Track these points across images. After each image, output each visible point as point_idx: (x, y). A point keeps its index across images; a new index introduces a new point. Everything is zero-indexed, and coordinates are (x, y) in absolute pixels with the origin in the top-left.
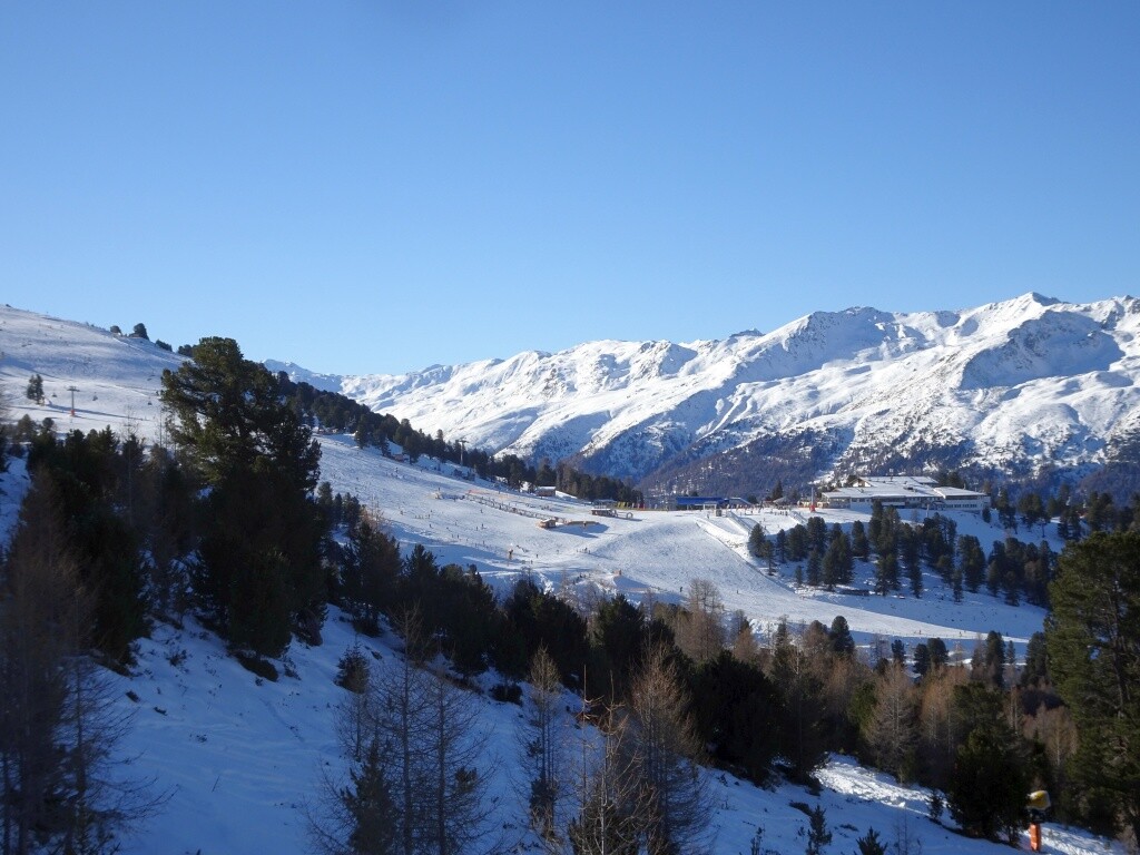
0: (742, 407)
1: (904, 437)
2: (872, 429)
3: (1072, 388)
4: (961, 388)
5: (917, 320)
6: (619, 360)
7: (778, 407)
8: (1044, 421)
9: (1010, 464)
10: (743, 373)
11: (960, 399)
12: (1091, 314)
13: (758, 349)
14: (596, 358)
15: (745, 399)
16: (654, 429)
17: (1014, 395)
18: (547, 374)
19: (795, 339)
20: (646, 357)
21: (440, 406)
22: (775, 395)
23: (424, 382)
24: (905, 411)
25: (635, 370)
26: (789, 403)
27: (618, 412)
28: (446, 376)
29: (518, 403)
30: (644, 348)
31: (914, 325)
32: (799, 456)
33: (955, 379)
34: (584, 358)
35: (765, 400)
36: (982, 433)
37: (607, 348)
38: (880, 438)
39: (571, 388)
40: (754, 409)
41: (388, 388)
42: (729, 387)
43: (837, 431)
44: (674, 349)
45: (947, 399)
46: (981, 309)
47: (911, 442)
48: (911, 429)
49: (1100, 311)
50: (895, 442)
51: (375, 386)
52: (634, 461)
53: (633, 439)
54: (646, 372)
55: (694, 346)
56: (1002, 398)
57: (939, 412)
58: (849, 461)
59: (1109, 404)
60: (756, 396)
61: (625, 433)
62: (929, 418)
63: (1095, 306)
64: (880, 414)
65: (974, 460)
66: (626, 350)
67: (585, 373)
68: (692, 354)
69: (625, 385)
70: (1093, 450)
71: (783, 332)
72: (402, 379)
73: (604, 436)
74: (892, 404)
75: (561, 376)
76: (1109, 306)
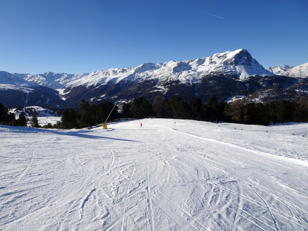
0: (137, 76)
1: (167, 80)
2: (161, 79)
3: (189, 72)
4: (173, 72)
5: (157, 64)
6: (115, 71)
7: (143, 76)
8: (188, 77)
9: (187, 83)
10: (136, 71)
11: (174, 74)
12: (185, 62)
13: (137, 68)
14: (112, 71)
15: (137, 75)
16: (125, 80)
17: (181, 73)
18: (105, 73)
19: (142, 67)
20: (119, 70)
21: (89, 78)
22: (141, 75)
23: (86, 75)
24: (166, 76)
25: (118, 72)
26: (144, 75)
27: (119, 77)
28: (88, 74)
29: (102, 77)
30: (119, 69)
31: (157, 65)
32: (152, 83)
33: (172, 71)
34: (110, 70)
35: (140, 75)
36: (180, 79)
37: (113, 69)
38: (163, 80)
39: (109, 75)
40: (139, 77)
41: (81, 76)
42: (134, 74)
43: (156, 79)
44: (123, 69)
45: (172, 74)
46: (166, 63)
47: (169, 80)
48: (168, 78)
49: (187, 62)
50: (166, 80)
51: (79, 76)
52: (123, 84)
53: (122, 81)
54: (120, 72)
55: (126, 68)
56: (180, 74)
57: (171, 76)
58: (159, 83)
59: (197, 74)
60: (139, 75)
61: (121, 80)
62: (170, 77)
63: (185, 61)
64: (162, 76)
65: (181, 83)
66: (116, 69)
67: (111, 73)
68: (126, 70)
69: (117, 74)
70: (197, 81)
71: (140, 66)
72: (82, 74)
73: (118, 81)
74: (163, 75)
75: (108, 73)
76: (187, 61)
